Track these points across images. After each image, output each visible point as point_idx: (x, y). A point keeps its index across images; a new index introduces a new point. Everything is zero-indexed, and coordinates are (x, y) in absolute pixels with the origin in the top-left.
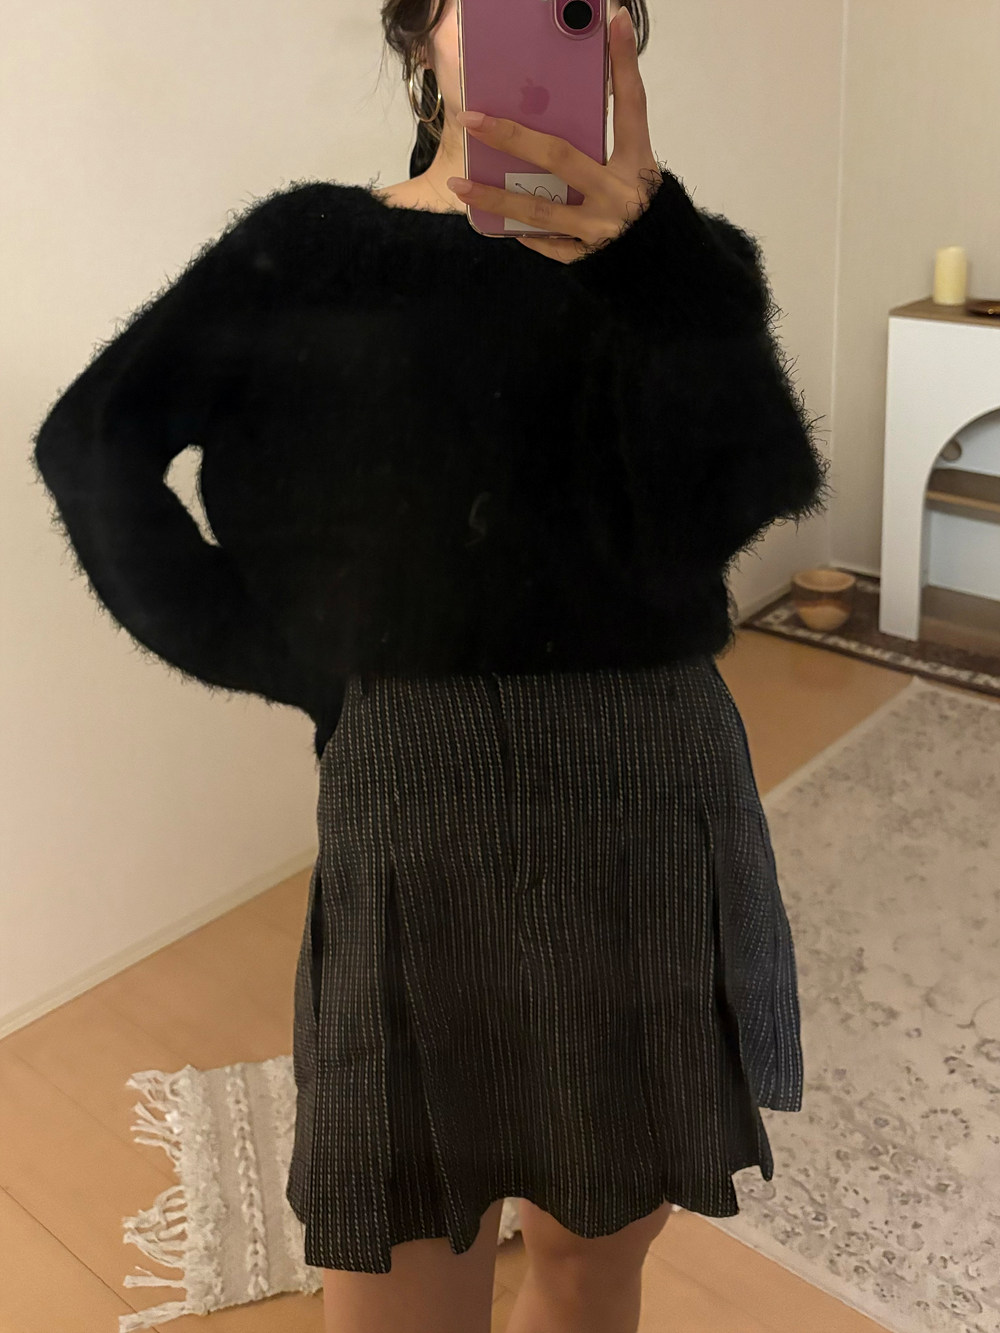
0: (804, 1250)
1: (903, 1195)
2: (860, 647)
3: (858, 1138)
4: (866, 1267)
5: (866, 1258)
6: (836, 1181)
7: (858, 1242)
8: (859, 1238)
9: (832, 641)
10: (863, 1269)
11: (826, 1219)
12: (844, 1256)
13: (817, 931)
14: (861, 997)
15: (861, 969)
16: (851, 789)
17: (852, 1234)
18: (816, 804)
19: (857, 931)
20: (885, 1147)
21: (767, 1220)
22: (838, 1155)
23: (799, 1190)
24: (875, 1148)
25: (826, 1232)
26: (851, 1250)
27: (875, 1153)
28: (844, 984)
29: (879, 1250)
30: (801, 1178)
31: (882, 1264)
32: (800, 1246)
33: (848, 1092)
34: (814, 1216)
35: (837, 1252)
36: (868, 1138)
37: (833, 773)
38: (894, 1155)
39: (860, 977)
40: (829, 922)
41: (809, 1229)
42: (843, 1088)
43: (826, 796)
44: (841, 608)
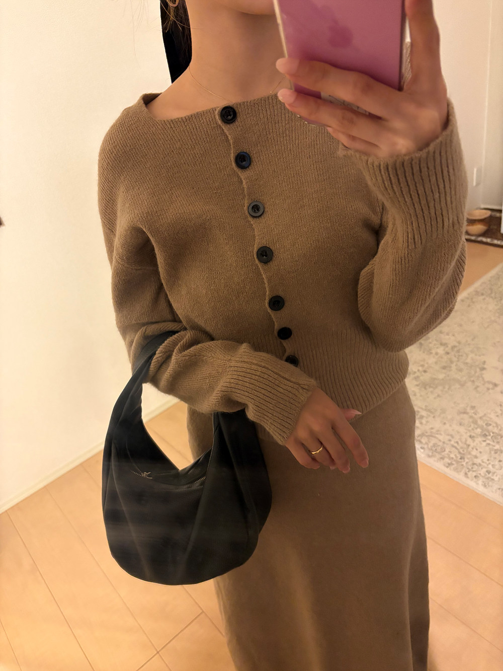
0: (456, 470)
1: (495, 450)
2: (492, 241)
3: (479, 430)
4: (479, 475)
5: (479, 472)
6: (469, 445)
7: (476, 467)
8: (477, 466)
9: (480, 239)
10: (478, 477)
11: (464, 459)
12: (471, 472)
13: (467, 355)
14: (483, 379)
15: (484, 369)
16: (484, 299)
17: (474, 464)
18: (469, 306)
19: (483, 355)
20: (489, 433)
21: (442, 460)
22: (470, 436)
23: (454, 449)
24: (485, 434)
25: (464, 463)
26: (474, 469)
27: (485, 435)
28: (477, 374)
29: (484, 470)
30: (456, 445)
31: (486, 475)
32: (454, 469)
33: (476, 414)
34: (460, 457)
35: (468, 470)
36: (482, 430)
37: (477, 293)
38: (492, 436)
39: (483, 372)
40: (472, 352)
41: (457, 462)
42: (474, 413)
43: (473, 302)
44: (485, 225)
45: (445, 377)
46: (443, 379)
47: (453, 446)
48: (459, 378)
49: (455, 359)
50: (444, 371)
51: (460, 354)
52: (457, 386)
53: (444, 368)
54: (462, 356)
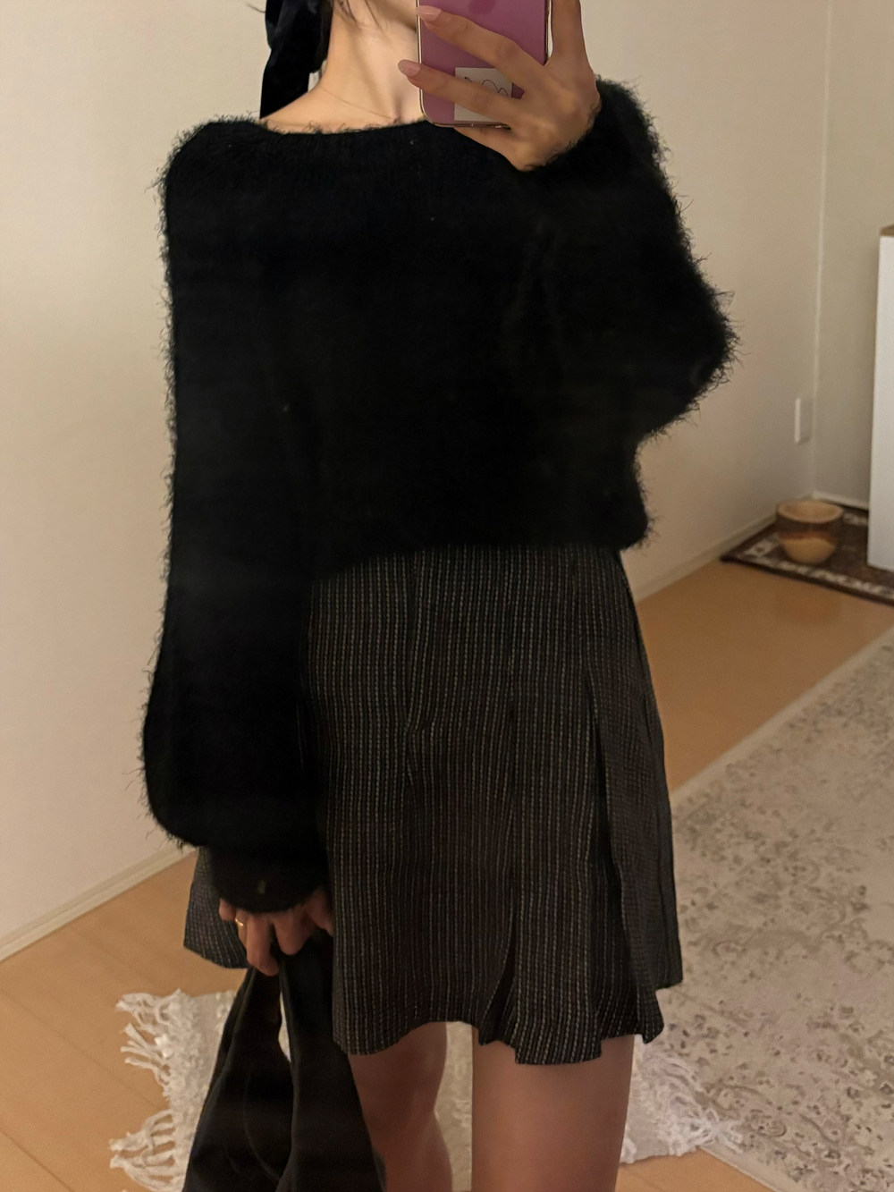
2: (849, 581)
3: (869, 1075)
6: (848, 1118)
7: (874, 1180)
8: (876, 1176)
9: (819, 574)
11: (839, 1156)
13: (817, 868)
14: (865, 935)
15: (864, 907)
16: (845, 725)
17: (866, 1171)
18: (809, 740)
19: (858, 869)
21: (779, 1157)
22: (848, 1092)
23: (810, 1126)
24: (886, 1086)
25: (840, 1169)
26: (867, 1187)
27: (887, 1091)
28: (847, 921)
30: (813, 1115)
32: (814, 1183)
33: (856, 1030)
34: (826, 1153)
36: (879, 1075)
37: (826, 708)
39: (862, 915)
40: (828, 859)
41: (822, 1166)
42: (850, 1026)
43: (819, 732)
44: (829, 540)
45: (765, 924)
46: (760, 930)
47: (805, 1119)
48: (803, 928)
49: (786, 877)
50: (760, 907)
51: (799, 864)
52: (799, 950)
53: (760, 899)
54: (804, 869)
